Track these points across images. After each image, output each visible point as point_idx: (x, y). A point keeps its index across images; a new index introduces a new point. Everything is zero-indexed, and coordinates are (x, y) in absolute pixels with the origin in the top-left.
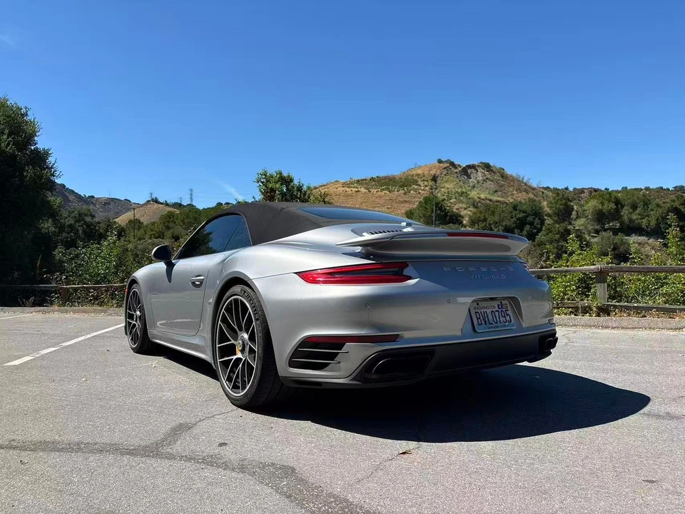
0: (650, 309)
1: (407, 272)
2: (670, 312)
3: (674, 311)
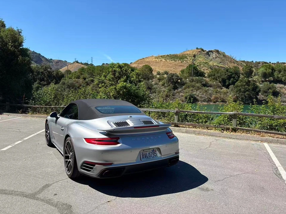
1: (119, 141)
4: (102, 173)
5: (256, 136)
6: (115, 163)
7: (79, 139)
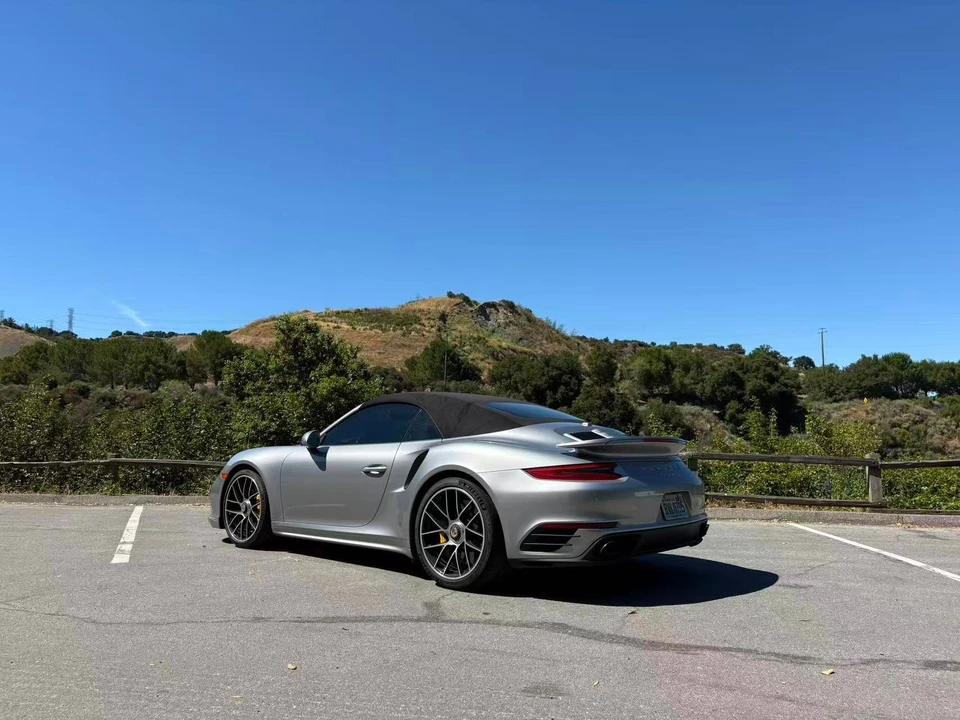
0: (740, 498)
1: (617, 470)
2: (755, 502)
3: (762, 501)
4: (595, 552)
5: (752, 511)
6: (623, 522)
7: (505, 473)
